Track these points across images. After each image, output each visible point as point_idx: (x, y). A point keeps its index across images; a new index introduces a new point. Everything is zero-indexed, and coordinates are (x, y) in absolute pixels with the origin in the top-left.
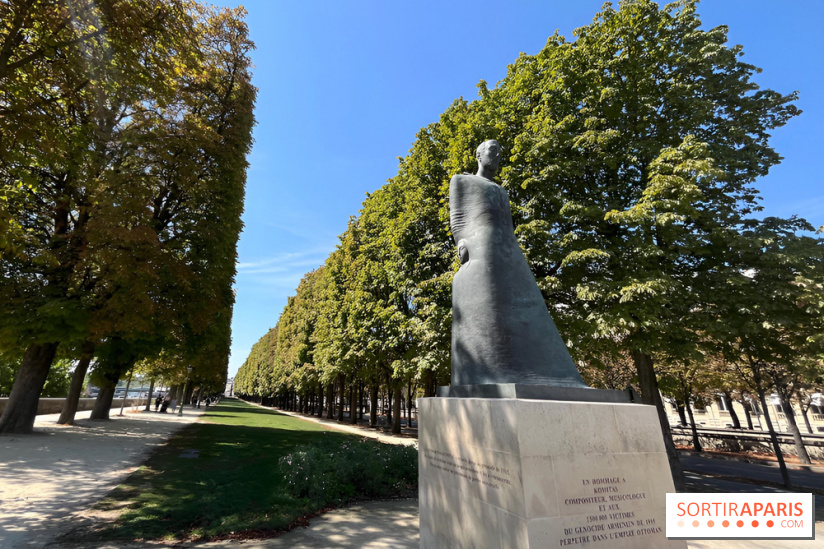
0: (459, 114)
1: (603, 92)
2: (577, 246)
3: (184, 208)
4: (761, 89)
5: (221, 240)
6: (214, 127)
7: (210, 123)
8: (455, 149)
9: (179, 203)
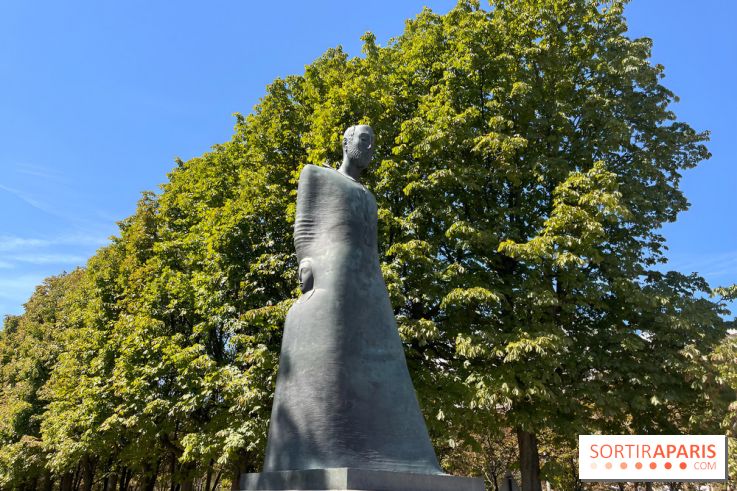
0: (335, 73)
1: (515, 85)
4: (678, 121)
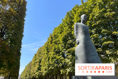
0: (77, 8)
2: (106, 40)
3: (8, 31)
5: (18, 39)
6: (16, 11)
7: (15, 10)
8: (76, 17)
9: (7, 30)
